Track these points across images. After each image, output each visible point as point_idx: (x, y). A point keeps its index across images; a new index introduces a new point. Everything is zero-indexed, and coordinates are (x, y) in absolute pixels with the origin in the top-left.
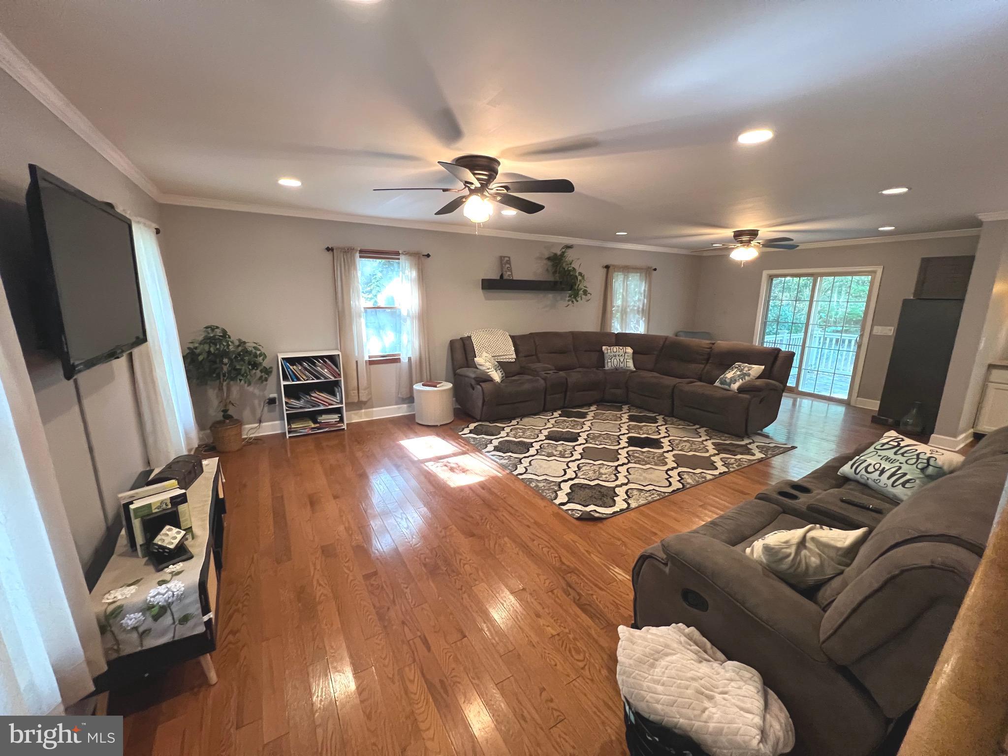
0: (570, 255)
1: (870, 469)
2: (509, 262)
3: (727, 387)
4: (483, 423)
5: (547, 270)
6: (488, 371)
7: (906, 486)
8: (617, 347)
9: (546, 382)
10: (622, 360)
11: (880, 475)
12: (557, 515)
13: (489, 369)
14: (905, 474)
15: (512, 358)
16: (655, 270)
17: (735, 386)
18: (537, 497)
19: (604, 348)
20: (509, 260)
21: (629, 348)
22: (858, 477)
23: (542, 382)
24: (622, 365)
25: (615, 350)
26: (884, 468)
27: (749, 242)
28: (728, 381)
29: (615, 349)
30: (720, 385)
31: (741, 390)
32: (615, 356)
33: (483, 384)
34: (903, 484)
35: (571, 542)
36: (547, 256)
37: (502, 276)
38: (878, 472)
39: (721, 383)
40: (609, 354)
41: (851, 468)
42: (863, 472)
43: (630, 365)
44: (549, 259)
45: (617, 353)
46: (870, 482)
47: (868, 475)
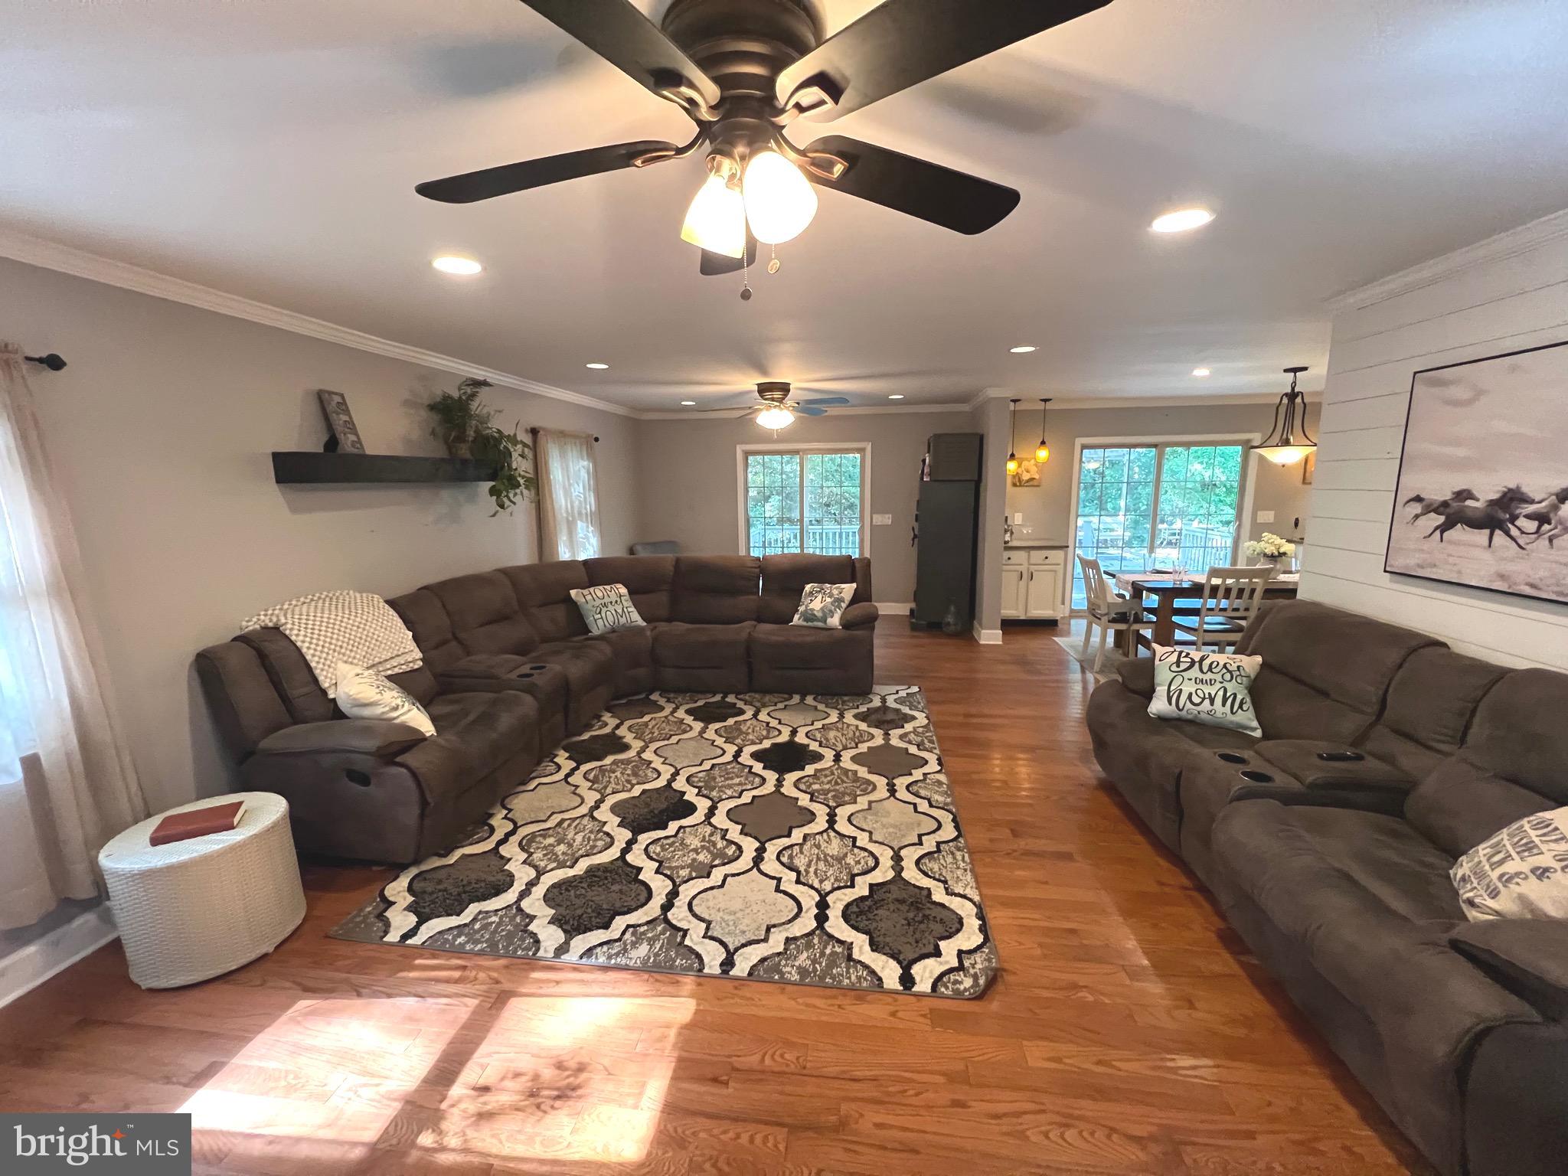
0: (483, 403)
1: (1196, 700)
2: (343, 406)
3: (820, 624)
4: (424, 867)
5: (433, 433)
6: (394, 714)
7: (1245, 709)
8: (601, 587)
9: (535, 697)
10: (620, 611)
11: (1212, 703)
12: (938, 1018)
13: (396, 708)
14: (1235, 695)
15: (414, 661)
16: (597, 439)
17: (835, 621)
18: (846, 1002)
19: (573, 593)
20: (344, 403)
21: (619, 586)
22: (1184, 713)
23: (528, 699)
24: (623, 620)
25: (600, 594)
26: (1210, 694)
27: (781, 400)
28: (819, 615)
29: (598, 591)
30: (805, 624)
31: (846, 625)
32: (605, 605)
33: (407, 758)
34: (1240, 707)
35: (1053, 1065)
36: (427, 402)
37: (332, 443)
38: (1207, 702)
39: (806, 620)
40: (591, 603)
41: (1170, 704)
42: (1189, 705)
43: (636, 618)
44: (432, 407)
45: (607, 600)
46: (1203, 716)
47: (1199, 708)
